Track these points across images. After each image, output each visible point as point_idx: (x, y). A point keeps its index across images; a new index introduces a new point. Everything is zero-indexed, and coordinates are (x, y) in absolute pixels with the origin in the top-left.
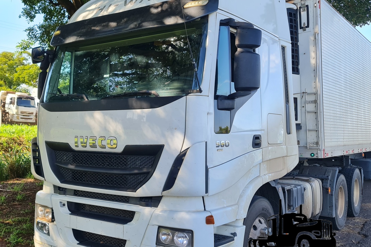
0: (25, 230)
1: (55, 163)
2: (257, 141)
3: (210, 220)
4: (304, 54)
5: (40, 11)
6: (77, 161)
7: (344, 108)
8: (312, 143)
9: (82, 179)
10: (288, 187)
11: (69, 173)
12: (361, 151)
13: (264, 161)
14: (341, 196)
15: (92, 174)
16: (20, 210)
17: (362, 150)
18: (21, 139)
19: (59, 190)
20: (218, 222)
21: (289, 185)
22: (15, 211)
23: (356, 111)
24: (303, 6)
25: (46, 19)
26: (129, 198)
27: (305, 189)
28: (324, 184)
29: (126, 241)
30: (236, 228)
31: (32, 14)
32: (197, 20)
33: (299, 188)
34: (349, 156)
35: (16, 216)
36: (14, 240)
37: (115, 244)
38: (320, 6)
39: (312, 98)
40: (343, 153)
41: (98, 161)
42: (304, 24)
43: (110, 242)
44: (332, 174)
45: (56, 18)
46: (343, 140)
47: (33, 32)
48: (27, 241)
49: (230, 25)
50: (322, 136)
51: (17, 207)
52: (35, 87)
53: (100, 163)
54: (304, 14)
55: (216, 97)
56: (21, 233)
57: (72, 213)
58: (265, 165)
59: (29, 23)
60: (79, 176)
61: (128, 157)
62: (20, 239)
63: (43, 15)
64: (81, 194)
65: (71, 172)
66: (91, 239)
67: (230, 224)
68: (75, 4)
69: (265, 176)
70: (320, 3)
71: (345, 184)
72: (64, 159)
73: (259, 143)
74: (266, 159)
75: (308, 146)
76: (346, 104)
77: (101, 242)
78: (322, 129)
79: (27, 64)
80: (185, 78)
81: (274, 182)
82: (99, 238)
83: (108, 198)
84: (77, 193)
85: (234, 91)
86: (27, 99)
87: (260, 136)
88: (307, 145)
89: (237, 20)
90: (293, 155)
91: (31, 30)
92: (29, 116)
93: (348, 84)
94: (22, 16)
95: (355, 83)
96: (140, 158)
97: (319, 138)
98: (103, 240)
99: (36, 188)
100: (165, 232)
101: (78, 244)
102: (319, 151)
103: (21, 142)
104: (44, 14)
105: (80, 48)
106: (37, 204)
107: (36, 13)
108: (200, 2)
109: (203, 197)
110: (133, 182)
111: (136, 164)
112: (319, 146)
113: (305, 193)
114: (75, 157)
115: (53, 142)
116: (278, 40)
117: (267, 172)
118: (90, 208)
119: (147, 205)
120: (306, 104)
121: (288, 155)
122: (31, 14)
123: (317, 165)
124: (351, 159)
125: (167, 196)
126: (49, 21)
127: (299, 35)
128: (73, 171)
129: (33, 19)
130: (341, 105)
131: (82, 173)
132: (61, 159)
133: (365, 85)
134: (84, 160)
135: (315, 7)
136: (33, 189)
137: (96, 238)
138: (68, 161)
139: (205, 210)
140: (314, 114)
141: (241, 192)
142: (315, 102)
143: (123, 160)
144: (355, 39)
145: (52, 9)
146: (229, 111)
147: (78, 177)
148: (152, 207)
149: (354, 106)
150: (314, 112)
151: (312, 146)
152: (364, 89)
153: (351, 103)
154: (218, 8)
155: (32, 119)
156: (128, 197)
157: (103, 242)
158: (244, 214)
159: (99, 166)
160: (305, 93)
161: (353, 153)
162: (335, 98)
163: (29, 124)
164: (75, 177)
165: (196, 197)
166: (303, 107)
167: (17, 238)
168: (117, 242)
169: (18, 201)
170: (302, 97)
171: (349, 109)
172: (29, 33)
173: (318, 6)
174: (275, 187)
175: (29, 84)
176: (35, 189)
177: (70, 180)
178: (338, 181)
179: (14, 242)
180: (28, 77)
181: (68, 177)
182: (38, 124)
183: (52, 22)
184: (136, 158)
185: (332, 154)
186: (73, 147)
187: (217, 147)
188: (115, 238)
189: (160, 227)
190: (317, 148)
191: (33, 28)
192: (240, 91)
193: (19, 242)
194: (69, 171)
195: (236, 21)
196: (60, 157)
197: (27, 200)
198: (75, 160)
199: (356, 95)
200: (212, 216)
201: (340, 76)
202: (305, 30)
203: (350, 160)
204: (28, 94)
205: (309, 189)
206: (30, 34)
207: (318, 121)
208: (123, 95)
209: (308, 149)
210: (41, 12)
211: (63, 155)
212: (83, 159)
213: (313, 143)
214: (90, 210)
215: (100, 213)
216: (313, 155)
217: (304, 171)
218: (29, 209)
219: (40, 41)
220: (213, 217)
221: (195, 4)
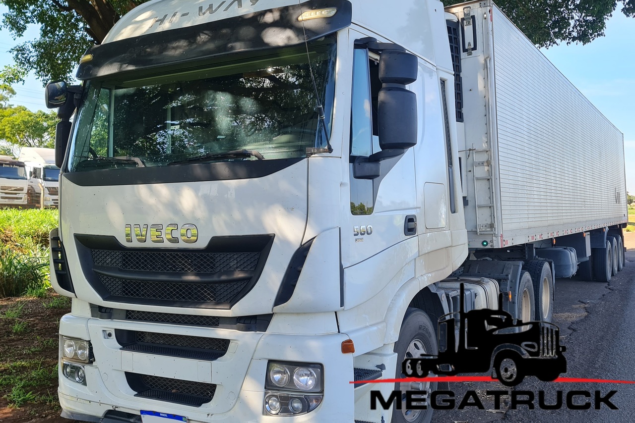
0: (35, 380)
1: (92, 269)
2: (411, 225)
3: (347, 347)
4: (470, 90)
5: (35, 19)
6: (129, 265)
7: (527, 172)
8: (484, 226)
9: (140, 293)
10: (454, 292)
11: (117, 285)
12: (551, 236)
13: (420, 254)
14: (525, 303)
15: (157, 284)
16: (21, 348)
17: (553, 234)
18: (7, 232)
19: (99, 312)
20: (359, 349)
21: (455, 291)
22: (13, 351)
23: (544, 176)
24: (466, 17)
25: (45, 33)
26: (219, 318)
27: (476, 295)
28: (502, 287)
29: (214, 386)
30: (385, 358)
31: (20, 24)
32: (320, 39)
33: (468, 295)
34: (533, 244)
35: (17, 359)
36: (20, 397)
37: (196, 392)
38: (491, 17)
39: (483, 158)
40: (528, 239)
41: (165, 264)
42: (469, 44)
43: (187, 389)
44: (513, 271)
45: (63, 30)
46: (527, 221)
47: (24, 54)
48: (41, 397)
49: (369, 47)
50: (498, 215)
51: (16, 344)
52: (23, 144)
53: (170, 267)
54: (468, 29)
55: (353, 159)
56: (29, 386)
57: (124, 347)
58: (421, 261)
59: (15, 39)
60: (135, 288)
61: (217, 256)
62: (29, 394)
63: (40, 25)
64: (138, 317)
65: (120, 283)
66: (157, 386)
67: (375, 352)
68: (96, 8)
69: (423, 278)
70: (492, 13)
71: (531, 286)
72: (107, 262)
73: (413, 228)
74: (424, 252)
75: (478, 231)
76: (531, 166)
77: (174, 391)
78: (499, 205)
79: (6, 106)
80: (302, 130)
81: (434, 286)
82: (170, 384)
83: (183, 320)
84: (130, 315)
85: (377, 149)
86: (11, 166)
87: (415, 216)
88: (476, 228)
89: (380, 40)
90: (460, 244)
91: (21, 50)
92: (16, 194)
93: (532, 136)
94: (3, 27)
95: (542, 133)
96: (235, 256)
97: (494, 218)
98: (176, 387)
99: (44, 312)
100: (280, 369)
101: (135, 395)
102: (494, 238)
103: (7, 237)
104: (42, 23)
105: (124, 82)
106: (63, 336)
107: (28, 22)
108: (323, 12)
109: (336, 312)
110: (225, 293)
111: (228, 266)
112: (495, 231)
113: (476, 301)
114: (127, 258)
115: (87, 235)
116: (436, 70)
117: (424, 272)
118: (153, 338)
119: (248, 329)
120: (475, 167)
121: (454, 245)
122: (18, 25)
123: (488, 258)
124: (536, 248)
125: (281, 313)
126: (51, 36)
127: (462, 61)
128: (124, 280)
129: (22, 33)
130: (524, 168)
131: (138, 283)
132: (103, 262)
133: (555, 137)
134: (143, 263)
135: (485, 19)
136: (39, 313)
137: (165, 385)
138: (115, 264)
139: (339, 332)
140: (486, 182)
141: (389, 303)
142: (489, 163)
143: (208, 260)
144: (540, 68)
145: (56, 16)
146: (371, 181)
147: (132, 290)
148: (258, 332)
149: (541, 168)
150: (486, 179)
151: (484, 230)
152: (553, 142)
153: (537, 164)
154: (352, 21)
155: (21, 198)
156: (217, 318)
157: (177, 390)
158: (395, 336)
159: (168, 270)
160: (473, 150)
161: (541, 239)
162: (515, 157)
163: (20, 207)
164: (127, 290)
165: (325, 312)
166: (470, 171)
167: (24, 393)
168: (199, 388)
169: (16, 333)
170: (469, 156)
171: (534, 174)
172: (17, 56)
173: (490, 18)
174: (436, 294)
175: (11, 140)
176: (42, 313)
177: (120, 295)
178: (521, 281)
179: (20, 399)
180: (9, 129)
181: (114, 291)
182: (59, 207)
183: (56, 37)
184: (229, 256)
185: (513, 241)
186: (123, 242)
187: (355, 235)
188: (196, 383)
189: (270, 362)
190: (492, 233)
191: (23, 47)
192: (387, 150)
193: (28, 400)
194: (117, 280)
195: (378, 42)
196: (100, 259)
197: (31, 332)
198: (127, 262)
199: (543, 151)
200: (350, 341)
201: (522, 124)
202: (470, 54)
203: (534, 250)
204: (13, 157)
205: (481, 295)
206: (19, 56)
207: (493, 193)
208: (205, 158)
209: (478, 234)
210: (36, 21)
211: (105, 255)
212: (140, 260)
213: (486, 226)
214: (154, 340)
215: (169, 344)
216: (485, 243)
217: (471, 268)
218: (38, 346)
219: (37, 69)
220: (352, 342)
221: (316, 14)
